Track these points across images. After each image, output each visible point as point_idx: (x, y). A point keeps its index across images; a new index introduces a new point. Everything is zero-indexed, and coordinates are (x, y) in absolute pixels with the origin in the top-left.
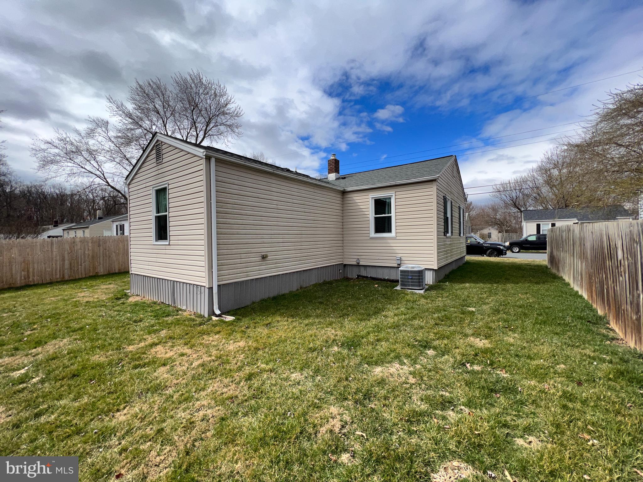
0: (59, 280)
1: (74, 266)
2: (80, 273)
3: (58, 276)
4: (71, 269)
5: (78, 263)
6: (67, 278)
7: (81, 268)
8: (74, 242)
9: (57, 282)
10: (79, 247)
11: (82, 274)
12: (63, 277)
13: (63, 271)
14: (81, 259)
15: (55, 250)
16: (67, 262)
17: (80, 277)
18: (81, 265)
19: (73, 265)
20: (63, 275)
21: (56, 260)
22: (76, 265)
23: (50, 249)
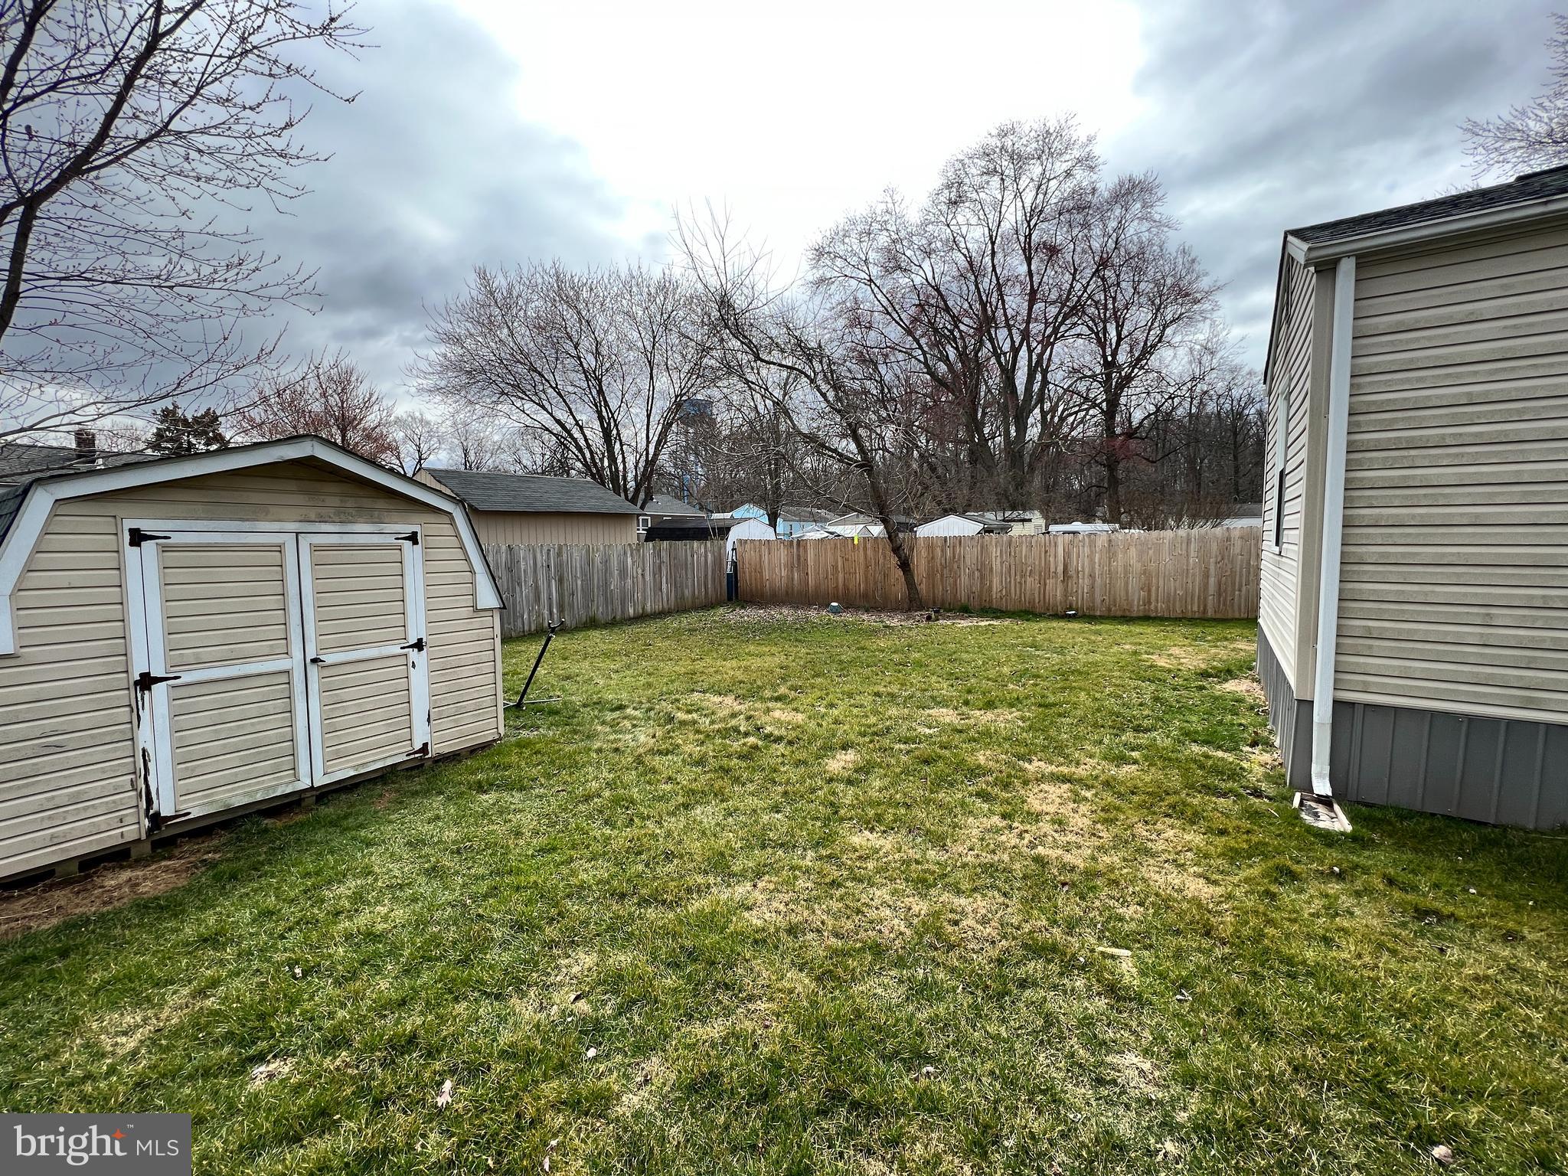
0: (1197, 616)
1: (1225, 591)
2: (1236, 607)
3: (1195, 608)
4: (1220, 595)
5: (1233, 584)
6: (1210, 614)
7: (1240, 596)
8: (1228, 539)
9: (1190, 620)
10: (1237, 550)
11: (1240, 609)
12: (1205, 611)
13: (1205, 599)
14: (1241, 577)
15: (1192, 554)
16: (1212, 580)
17: (1237, 616)
18: (1240, 590)
19: (1223, 587)
20: (1205, 606)
21: (1194, 575)
22: (1229, 589)
23: (1184, 552)
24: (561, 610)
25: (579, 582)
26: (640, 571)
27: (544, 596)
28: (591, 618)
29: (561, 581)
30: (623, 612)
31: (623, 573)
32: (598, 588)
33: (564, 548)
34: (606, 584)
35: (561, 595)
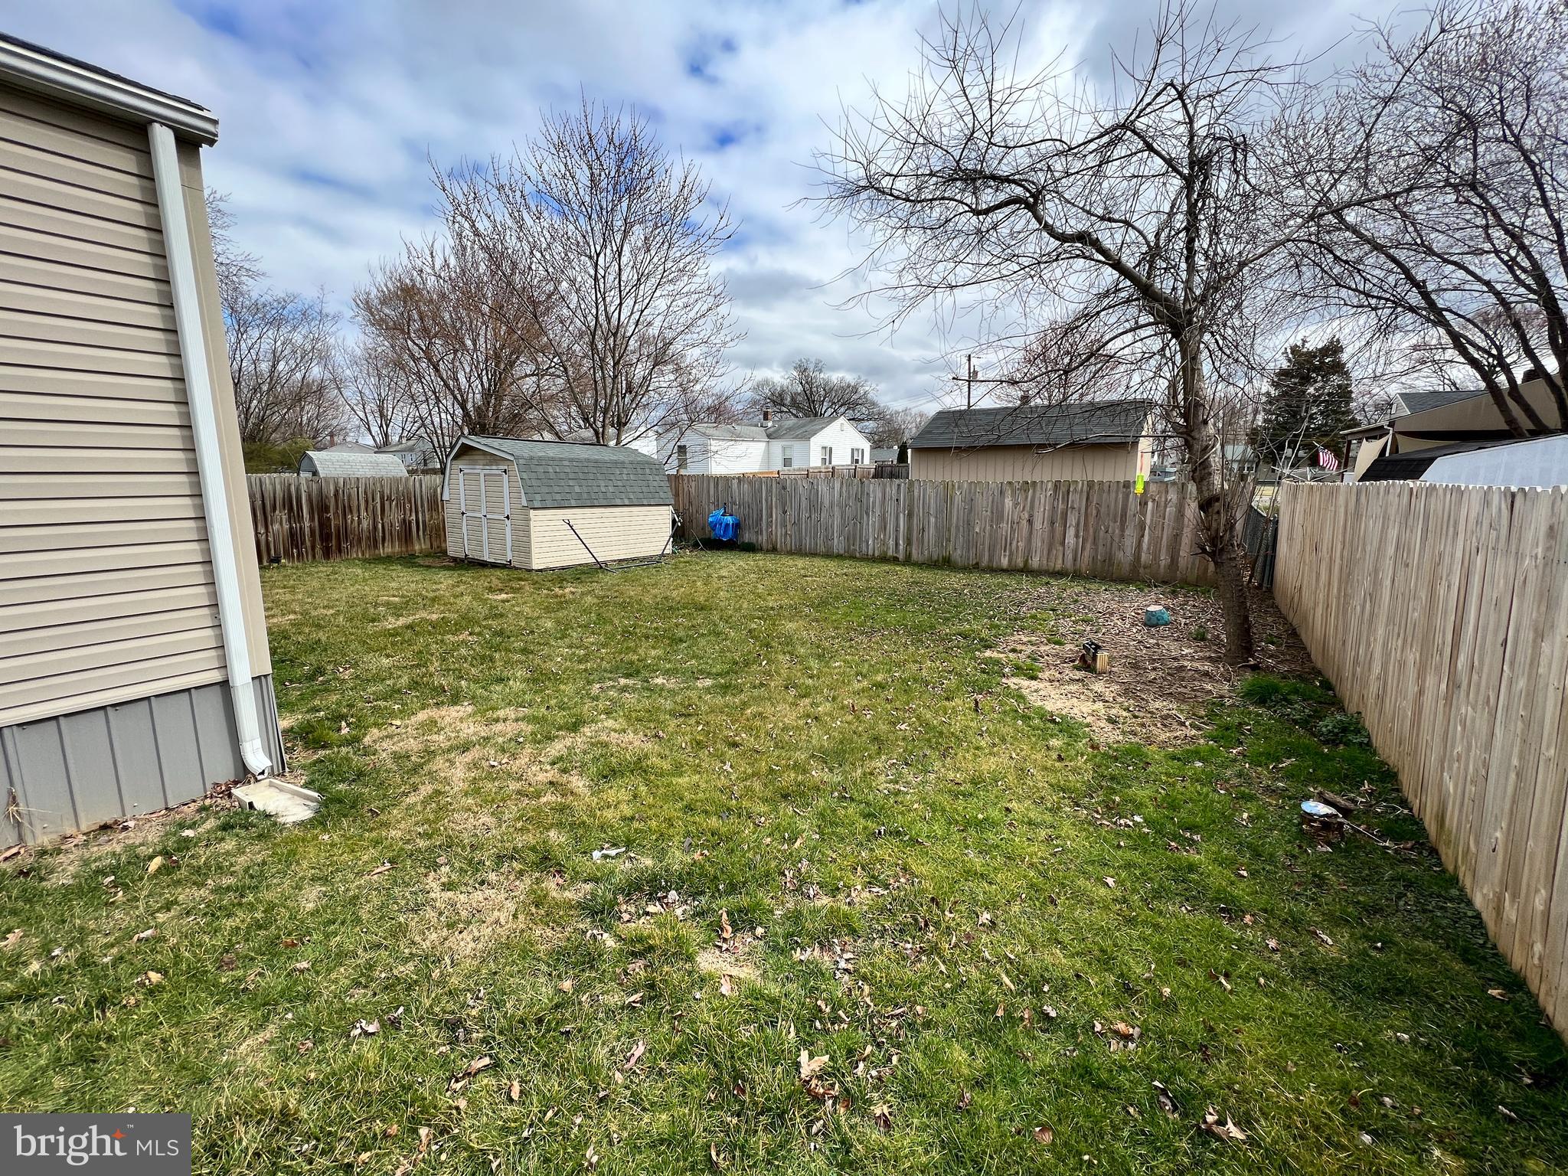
24: (909, 542)
25: (933, 520)
26: (1026, 516)
27: (891, 527)
28: (944, 558)
29: (910, 515)
30: (991, 560)
31: (998, 515)
32: (957, 527)
33: (916, 485)
34: (969, 524)
35: (910, 529)
